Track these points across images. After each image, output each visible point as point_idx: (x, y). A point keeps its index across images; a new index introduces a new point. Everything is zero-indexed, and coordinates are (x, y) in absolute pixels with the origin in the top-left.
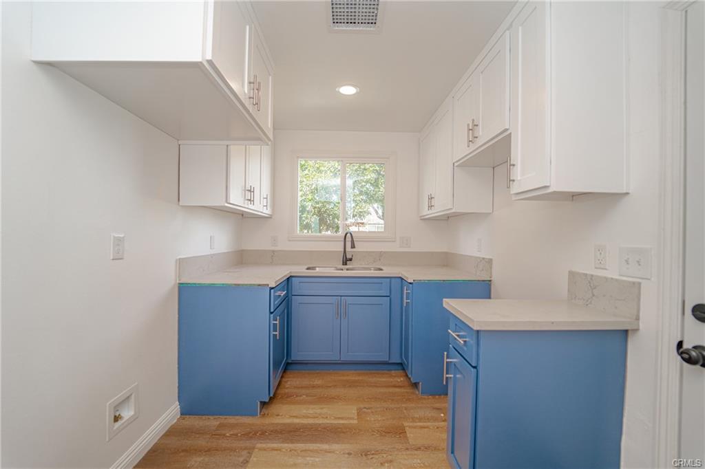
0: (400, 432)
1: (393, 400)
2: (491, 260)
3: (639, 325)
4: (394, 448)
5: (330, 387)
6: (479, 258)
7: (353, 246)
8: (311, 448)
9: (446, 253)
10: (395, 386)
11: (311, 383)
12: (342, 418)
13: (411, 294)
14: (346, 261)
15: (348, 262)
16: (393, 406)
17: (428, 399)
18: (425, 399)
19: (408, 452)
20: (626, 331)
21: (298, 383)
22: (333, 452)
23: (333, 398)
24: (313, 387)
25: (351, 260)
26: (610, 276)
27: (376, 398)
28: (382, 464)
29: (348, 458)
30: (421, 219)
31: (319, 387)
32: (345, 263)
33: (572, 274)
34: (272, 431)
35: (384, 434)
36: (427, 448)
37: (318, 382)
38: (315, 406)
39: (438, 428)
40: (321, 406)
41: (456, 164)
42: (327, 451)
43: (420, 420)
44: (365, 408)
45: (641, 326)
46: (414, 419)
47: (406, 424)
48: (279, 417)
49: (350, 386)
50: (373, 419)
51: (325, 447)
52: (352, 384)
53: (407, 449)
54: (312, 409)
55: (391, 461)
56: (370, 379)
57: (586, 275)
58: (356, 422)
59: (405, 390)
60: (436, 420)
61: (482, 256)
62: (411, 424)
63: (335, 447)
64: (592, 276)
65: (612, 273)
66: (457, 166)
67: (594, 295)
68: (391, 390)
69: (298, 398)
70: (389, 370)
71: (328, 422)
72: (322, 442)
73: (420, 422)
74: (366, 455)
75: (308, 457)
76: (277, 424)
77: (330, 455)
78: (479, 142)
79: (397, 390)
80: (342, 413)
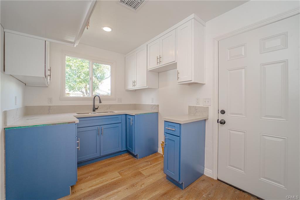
0: (140, 174)
1: (129, 164)
2: (158, 105)
3: (208, 118)
4: (141, 179)
5: (99, 169)
6: (153, 105)
7: (100, 102)
8: (110, 194)
9: (135, 104)
10: (127, 160)
11: (88, 170)
12: (114, 178)
13: (134, 120)
14: (94, 109)
15: (96, 110)
16: (131, 166)
17: (141, 160)
18: (140, 160)
19: (146, 179)
20: (205, 120)
21: (81, 173)
22: (120, 191)
23: (104, 173)
24: (91, 172)
25: (97, 109)
26: (201, 106)
27: (123, 166)
28: (141, 186)
29: (127, 190)
30: (126, 91)
31: (93, 171)
32: (94, 110)
33: (190, 107)
34: (84, 197)
35: (134, 176)
36: (152, 175)
37: (91, 169)
38: (98, 179)
39: (150, 167)
40: (102, 177)
41: (149, 70)
42: (117, 192)
43: (143, 167)
44: (121, 171)
45: (209, 118)
46: (141, 168)
47: (140, 170)
48: (82, 190)
49: (108, 166)
50: (127, 174)
51: (116, 191)
52: (109, 165)
53: (146, 178)
54: (98, 180)
55: (143, 184)
56: (115, 160)
57: (194, 106)
58: (121, 177)
59: (131, 160)
60: (148, 165)
61: (154, 104)
62: (141, 170)
63: (120, 189)
64: (196, 106)
65: (201, 105)
66: (149, 71)
67: (196, 112)
68: (126, 161)
69: (87, 179)
70: (120, 155)
71: (109, 182)
72: (112, 190)
73: (144, 168)
74: (134, 186)
75: (111, 198)
76: (85, 193)
77: (119, 193)
78: (161, 64)
79: (129, 160)
80: (113, 176)
